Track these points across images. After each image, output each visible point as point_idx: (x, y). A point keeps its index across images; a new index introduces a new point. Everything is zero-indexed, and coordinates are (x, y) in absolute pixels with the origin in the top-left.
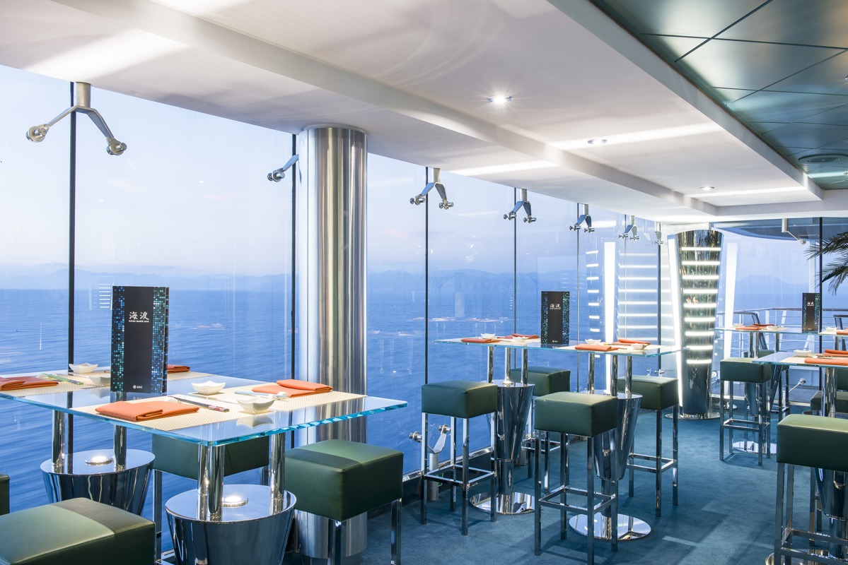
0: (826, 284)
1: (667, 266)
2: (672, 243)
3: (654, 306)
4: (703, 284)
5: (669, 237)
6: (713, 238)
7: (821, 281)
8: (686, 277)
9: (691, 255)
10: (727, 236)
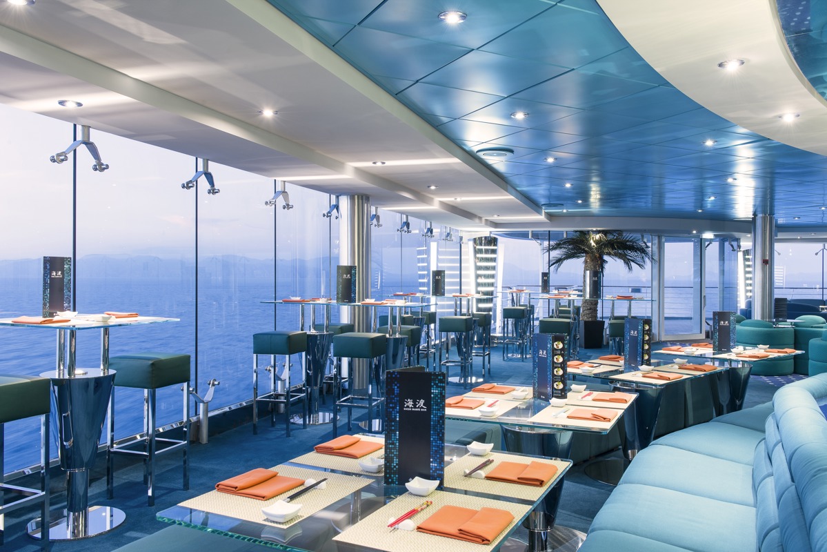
0: (552, 268)
1: (466, 257)
2: (471, 243)
3: (457, 274)
4: (487, 268)
5: (469, 240)
6: (492, 241)
7: (549, 267)
8: (479, 264)
9: (480, 251)
10: (500, 239)
